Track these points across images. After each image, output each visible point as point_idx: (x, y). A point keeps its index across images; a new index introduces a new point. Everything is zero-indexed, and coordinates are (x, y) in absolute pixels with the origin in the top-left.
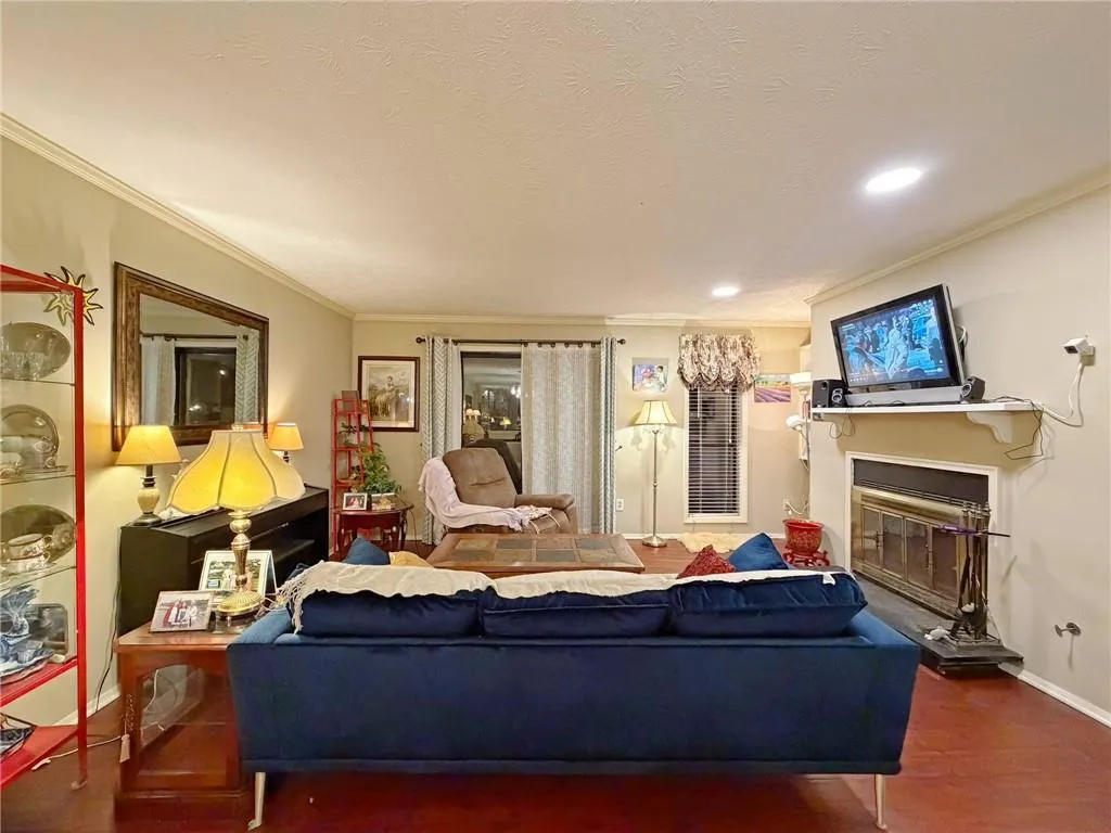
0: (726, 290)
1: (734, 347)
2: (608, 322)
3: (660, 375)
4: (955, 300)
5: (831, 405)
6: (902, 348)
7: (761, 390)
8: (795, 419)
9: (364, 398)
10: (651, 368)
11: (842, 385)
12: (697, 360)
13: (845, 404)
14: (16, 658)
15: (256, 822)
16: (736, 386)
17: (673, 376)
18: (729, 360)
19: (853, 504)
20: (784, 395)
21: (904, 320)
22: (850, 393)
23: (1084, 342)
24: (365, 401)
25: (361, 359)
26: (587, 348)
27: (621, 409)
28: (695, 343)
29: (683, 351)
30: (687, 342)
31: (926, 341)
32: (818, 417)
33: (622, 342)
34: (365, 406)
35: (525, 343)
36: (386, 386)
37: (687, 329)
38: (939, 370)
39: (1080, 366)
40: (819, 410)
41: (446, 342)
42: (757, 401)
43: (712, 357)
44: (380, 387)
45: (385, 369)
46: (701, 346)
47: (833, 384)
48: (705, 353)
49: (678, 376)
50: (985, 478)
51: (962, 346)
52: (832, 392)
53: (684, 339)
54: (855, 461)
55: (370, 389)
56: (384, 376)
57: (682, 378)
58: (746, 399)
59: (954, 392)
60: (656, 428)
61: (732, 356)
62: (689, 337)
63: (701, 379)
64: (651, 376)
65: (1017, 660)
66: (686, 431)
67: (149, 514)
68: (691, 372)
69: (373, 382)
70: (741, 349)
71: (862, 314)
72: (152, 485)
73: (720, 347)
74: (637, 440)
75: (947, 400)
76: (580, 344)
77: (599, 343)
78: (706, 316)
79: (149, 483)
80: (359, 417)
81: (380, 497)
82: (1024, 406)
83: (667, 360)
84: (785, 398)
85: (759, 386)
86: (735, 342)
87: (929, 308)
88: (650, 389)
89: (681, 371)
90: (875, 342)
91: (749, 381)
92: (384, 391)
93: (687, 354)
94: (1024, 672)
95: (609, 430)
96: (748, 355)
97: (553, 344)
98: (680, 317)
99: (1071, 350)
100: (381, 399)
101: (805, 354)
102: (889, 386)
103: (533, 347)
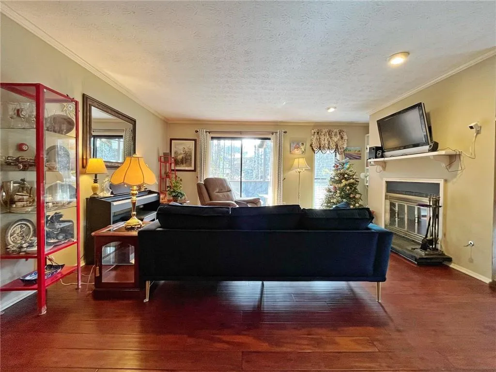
1: (335, 135)
2: (279, 124)
3: (302, 147)
4: (426, 108)
5: (376, 157)
7: (347, 154)
9: (173, 156)
10: (298, 144)
11: (382, 149)
12: (319, 141)
13: (382, 157)
14: (57, 239)
15: (147, 300)
17: (308, 147)
18: (333, 141)
20: (358, 156)
22: (385, 152)
23: (476, 124)
24: (173, 158)
25: (171, 140)
28: (318, 133)
30: (314, 132)
32: (372, 164)
33: (285, 132)
34: (173, 160)
36: (182, 152)
37: (314, 127)
39: (475, 134)
40: (372, 160)
43: (326, 139)
44: (179, 152)
45: (181, 144)
46: (321, 134)
47: (377, 149)
48: (322, 138)
49: (310, 148)
50: (439, 184)
52: (377, 152)
54: (387, 182)
55: (175, 153)
56: (181, 147)
57: (312, 148)
59: (426, 148)
60: (300, 170)
61: (335, 139)
62: (315, 130)
64: (298, 148)
65: (450, 260)
66: (314, 172)
67: (95, 194)
68: (316, 146)
69: (176, 149)
70: (339, 135)
71: (389, 117)
72: (97, 182)
73: (329, 135)
75: (422, 152)
77: (276, 133)
79: (96, 181)
80: (171, 164)
83: (306, 140)
84: (359, 158)
85: (347, 152)
86: (336, 132)
91: (342, 150)
92: (181, 154)
93: (314, 138)
94: (452, 264)
95: (280, 172)
96: (342, 138)
99: (471, 127)
100: (180, 157)
102: (400, 148)
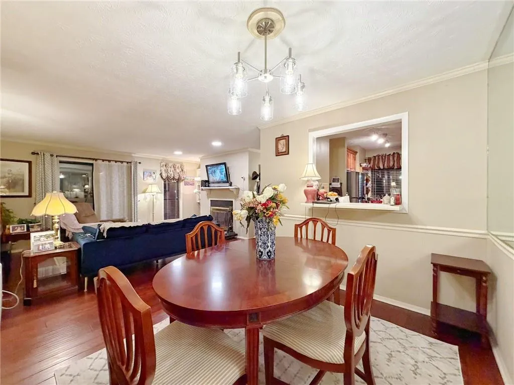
0: (178, 153)
1: (178, 168)
2: (133, 155)
3: (154, 175)
4: (228, 165)
5: (206, 186)
6: (220, 174)
7: (186, 182)
8: (196, 190)
10: (150, 173)
11: (208, 181)
12: (167, 171)
13: (209, 186)
16: (179, 180)
17: (158, 176)
19: (211, 211)
21: (220, 168)
22: (210, 184)
26: (125, 164)
27: (140, 187)
28: (166, 165)
29: (162, 168)
31: (223, 173)
32: (202, 190)
33: (140, 163)
35: (96, 160)
37: (163, 160)
38: (225, 180)
40: (203, 188)
41: (52, 156)
42: (185, 185)
43: (171, 171)
46: (168, 166)
47: (206, 181)
48: (169, 169)
49: (160, 176)
50: (232, 201)
51: (229, 175)
52: (205, 183)
53: (162, 164)
54: (211, 201)
57: (162, 177)
58: (182, 184)
59: (228, 184)
60: (153, 194)
61: (178, 171)
62: (164, 164)
63: (168, 177)
64: (150, 176)
65: (237, 235)
66: (163, 195)
68: (164, 175)
70: (180, 168)
71: (213, 165)
73: (174, 168)
74: (145, 198)
75: (226, 186)
76: (122, 162)
77: (131, 163)
78: (169, 158)
81: (33, 226)
82: (237, 187)
83: (156, 171)
84: (193, 184)
85: (186, 180)
86: (178, 166)
87: (223, 166)
88: (150, 180)
89: (161, 174)
90: (215, 172)
91: (183, 179)
93: (163, 169)
95: (135, 194)
96: (182, 170)
97: (109, 161)
98: (160, 156)
101: (198, 171)
102: (219, 182)
103: (100, 162)
